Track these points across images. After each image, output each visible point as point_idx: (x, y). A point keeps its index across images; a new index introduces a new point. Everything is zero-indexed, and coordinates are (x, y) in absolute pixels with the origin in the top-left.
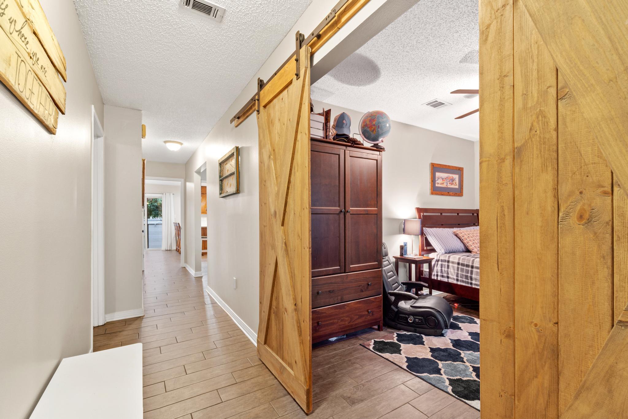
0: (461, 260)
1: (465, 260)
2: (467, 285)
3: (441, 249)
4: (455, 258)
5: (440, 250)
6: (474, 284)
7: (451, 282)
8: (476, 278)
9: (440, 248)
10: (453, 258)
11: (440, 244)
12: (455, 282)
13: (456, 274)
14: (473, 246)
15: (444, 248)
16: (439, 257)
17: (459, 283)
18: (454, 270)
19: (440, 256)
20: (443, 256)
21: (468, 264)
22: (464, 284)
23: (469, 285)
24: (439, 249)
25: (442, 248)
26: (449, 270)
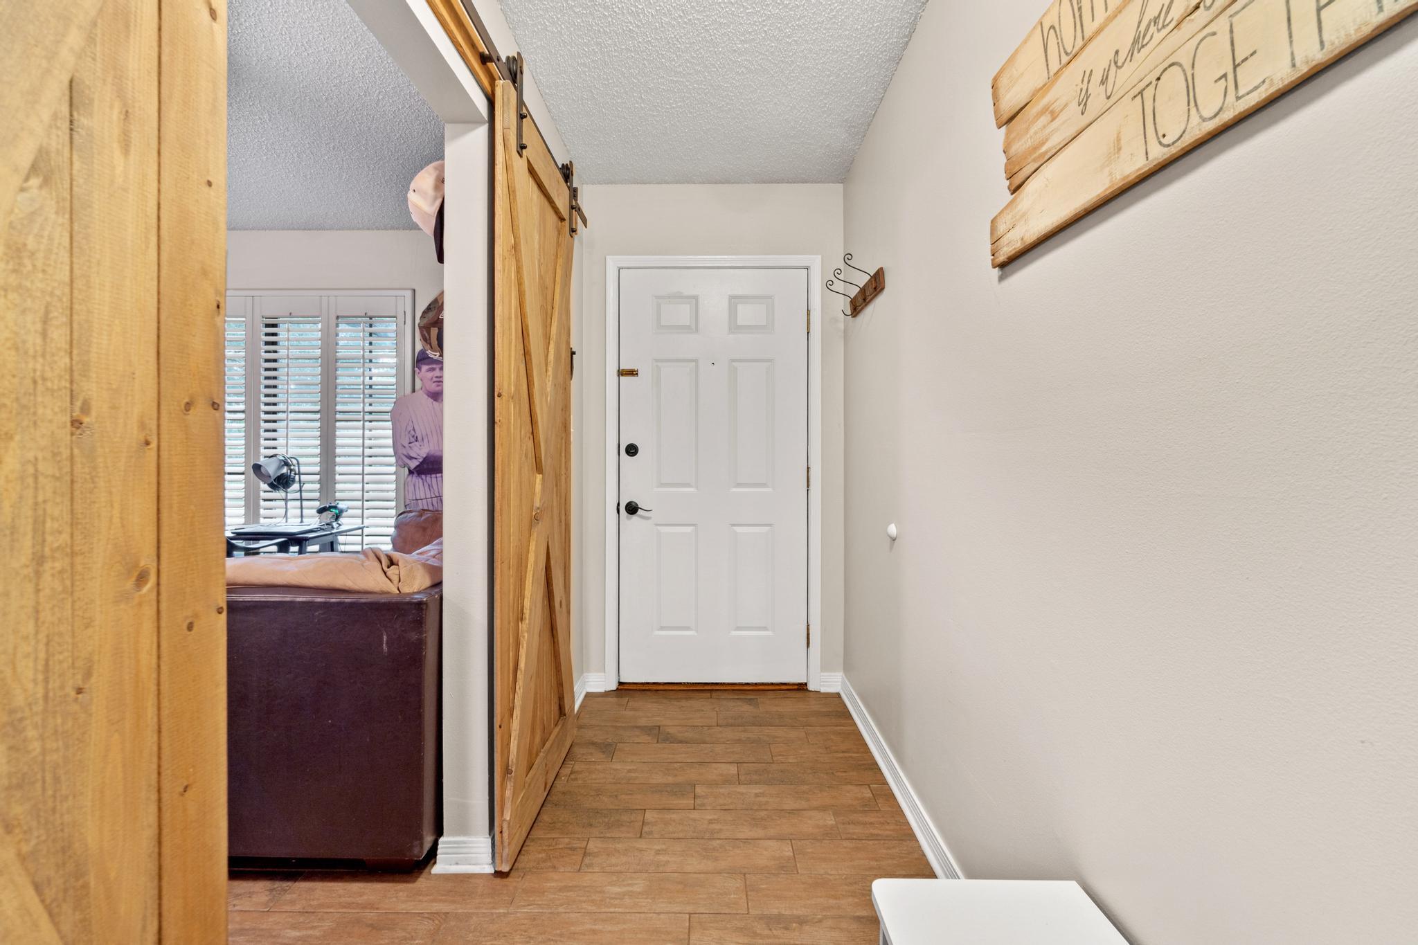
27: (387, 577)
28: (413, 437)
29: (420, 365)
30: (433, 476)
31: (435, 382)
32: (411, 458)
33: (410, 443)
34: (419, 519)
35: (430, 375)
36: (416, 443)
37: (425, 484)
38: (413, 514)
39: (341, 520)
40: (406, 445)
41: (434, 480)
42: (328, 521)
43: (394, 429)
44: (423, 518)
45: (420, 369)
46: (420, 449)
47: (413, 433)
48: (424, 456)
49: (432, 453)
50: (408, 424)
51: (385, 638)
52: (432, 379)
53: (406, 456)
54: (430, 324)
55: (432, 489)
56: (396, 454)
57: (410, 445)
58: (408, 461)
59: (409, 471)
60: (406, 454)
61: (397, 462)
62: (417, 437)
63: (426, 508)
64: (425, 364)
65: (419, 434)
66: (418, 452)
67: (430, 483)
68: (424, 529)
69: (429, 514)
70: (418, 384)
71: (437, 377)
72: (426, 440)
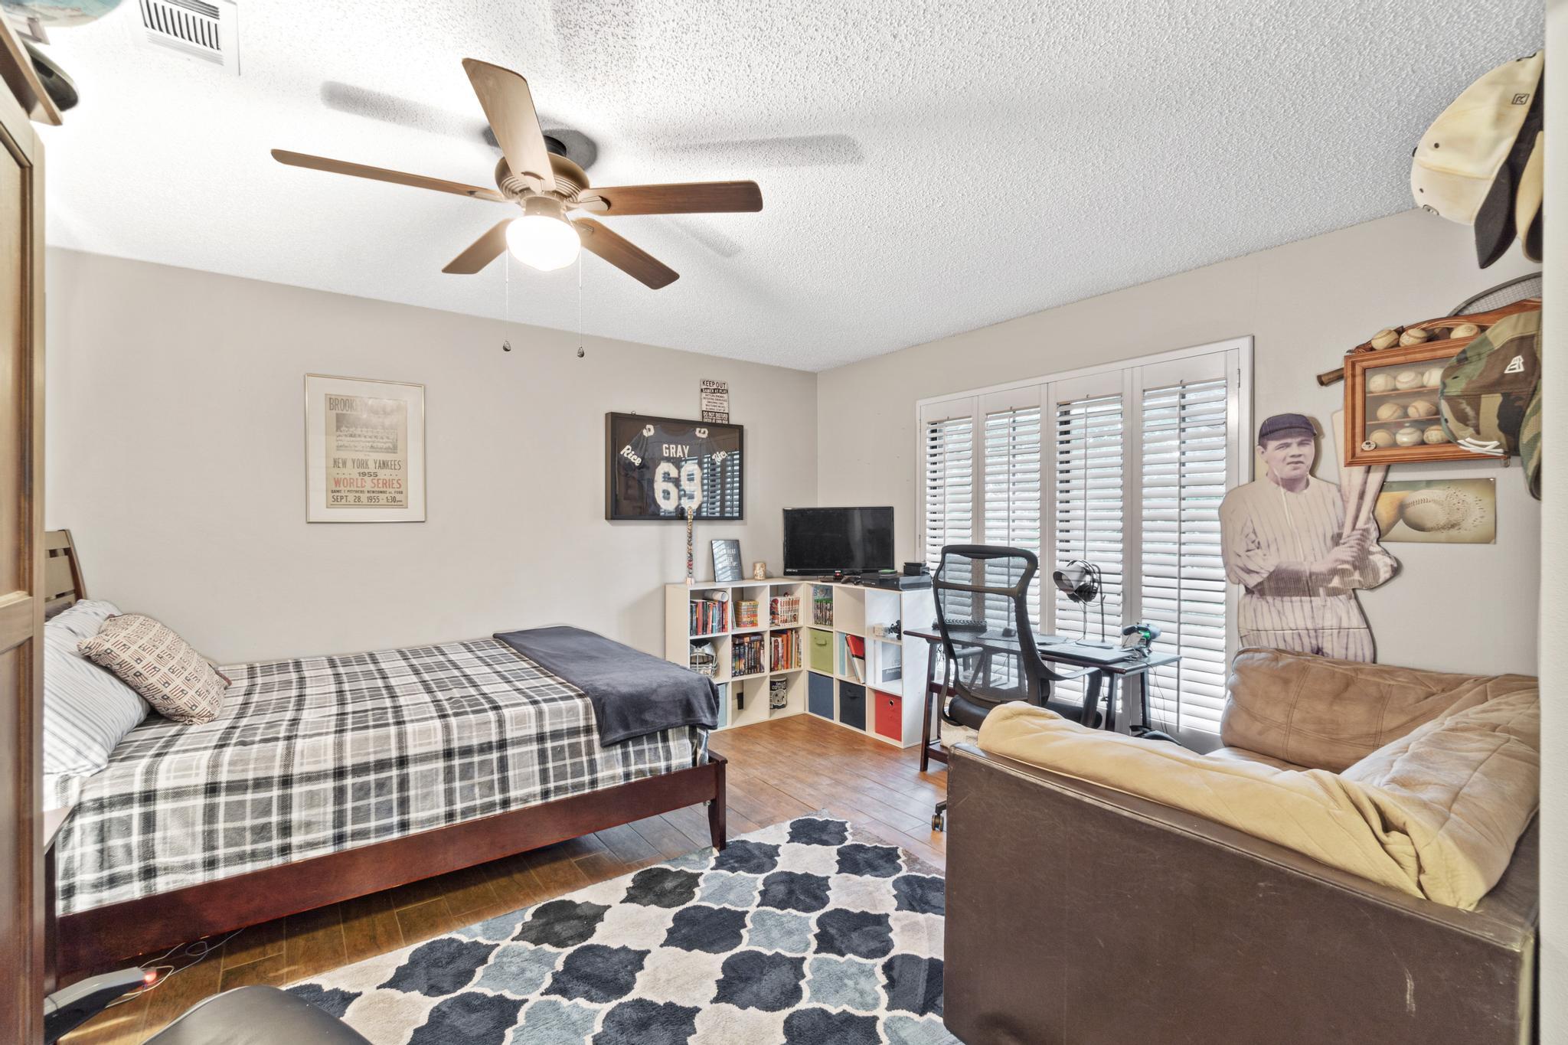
0: (225, 768)
1: (246, 762)
2: (261, 865)
3: (82, 748)
4: (190, 768)
5: (79, 752)
6: (300, 847)
7: (172, 887)
8: (308, 819)
9: (74, 742)
10: (176, 770)
11: (74, 725)
12: (199, 877)
13: (200, 841)
14: (192, 693)
15: (99, 739)
16: (82, 792)
17: (221, 874)
18: (188, 823)
19: (83, 784)
20: (106, 782)
21: (261, 774)
22: (248, 868)
23: (277, 861)
24: (72, 753)
25: (89, 742)
26: (158, 835)
27: (1386, 851)
28: (1253, 542)
29: (1265, 441)
30: (1286, 599)
31: (1289, 464)
32: (1249, 571)
33: (1248, 551)
34: (1274, 663)
35: (1282, 453)
36: (1257, 551)
37: (1272, 609)
38: (1263, 655)
39: (1153, 645)
40: (1242, 553)
41: (1287, 605)
42: (1138, 646)
43: (1224, 531)
44: (1281, 664)
45: (1264, 446)
46: (1264, 560)
47: (1253, 537)
48: (1271, 570)
49: (1284, 566)
50: (1245, 524)
51: (1410, 985)
52: (1284, 459)
53: (1242, 569)
54: (1481, 387)
55: (1283, 618)
56: (1226, 565)
57: (1249, 553)
58: (1245, 576)
59: (1247, 589)
60: (1242, 566)
61: (1228, 575)
62: (1259, 543)
63: (1282, 646)
64: (1272, 439)
65: (1262, 539)
66: (1261, 563)
67: (1280, 609)
68: (1286, 682)
69: (1288, 659)
70: (1261, 468)
71: (1293, 456)
72: (1273, 548)
